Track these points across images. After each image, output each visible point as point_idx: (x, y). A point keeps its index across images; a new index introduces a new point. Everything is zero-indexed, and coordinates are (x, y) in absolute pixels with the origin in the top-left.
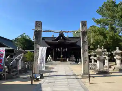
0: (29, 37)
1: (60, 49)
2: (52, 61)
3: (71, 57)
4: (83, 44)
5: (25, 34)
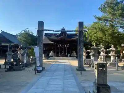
0: (32, 32)
3: (72, 53)
4: (79, 43)
5: (28, 29)
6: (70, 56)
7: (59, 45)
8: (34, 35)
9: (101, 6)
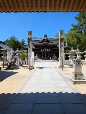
0: (17, 39)
1: (44, 50)
2: (38, 59)
3: (53, 56)
4: (60, 47)
5: (14, 36)
6: (52, 59)
7: (42, 50)
8: (19, 41)
9: (77, 16)
